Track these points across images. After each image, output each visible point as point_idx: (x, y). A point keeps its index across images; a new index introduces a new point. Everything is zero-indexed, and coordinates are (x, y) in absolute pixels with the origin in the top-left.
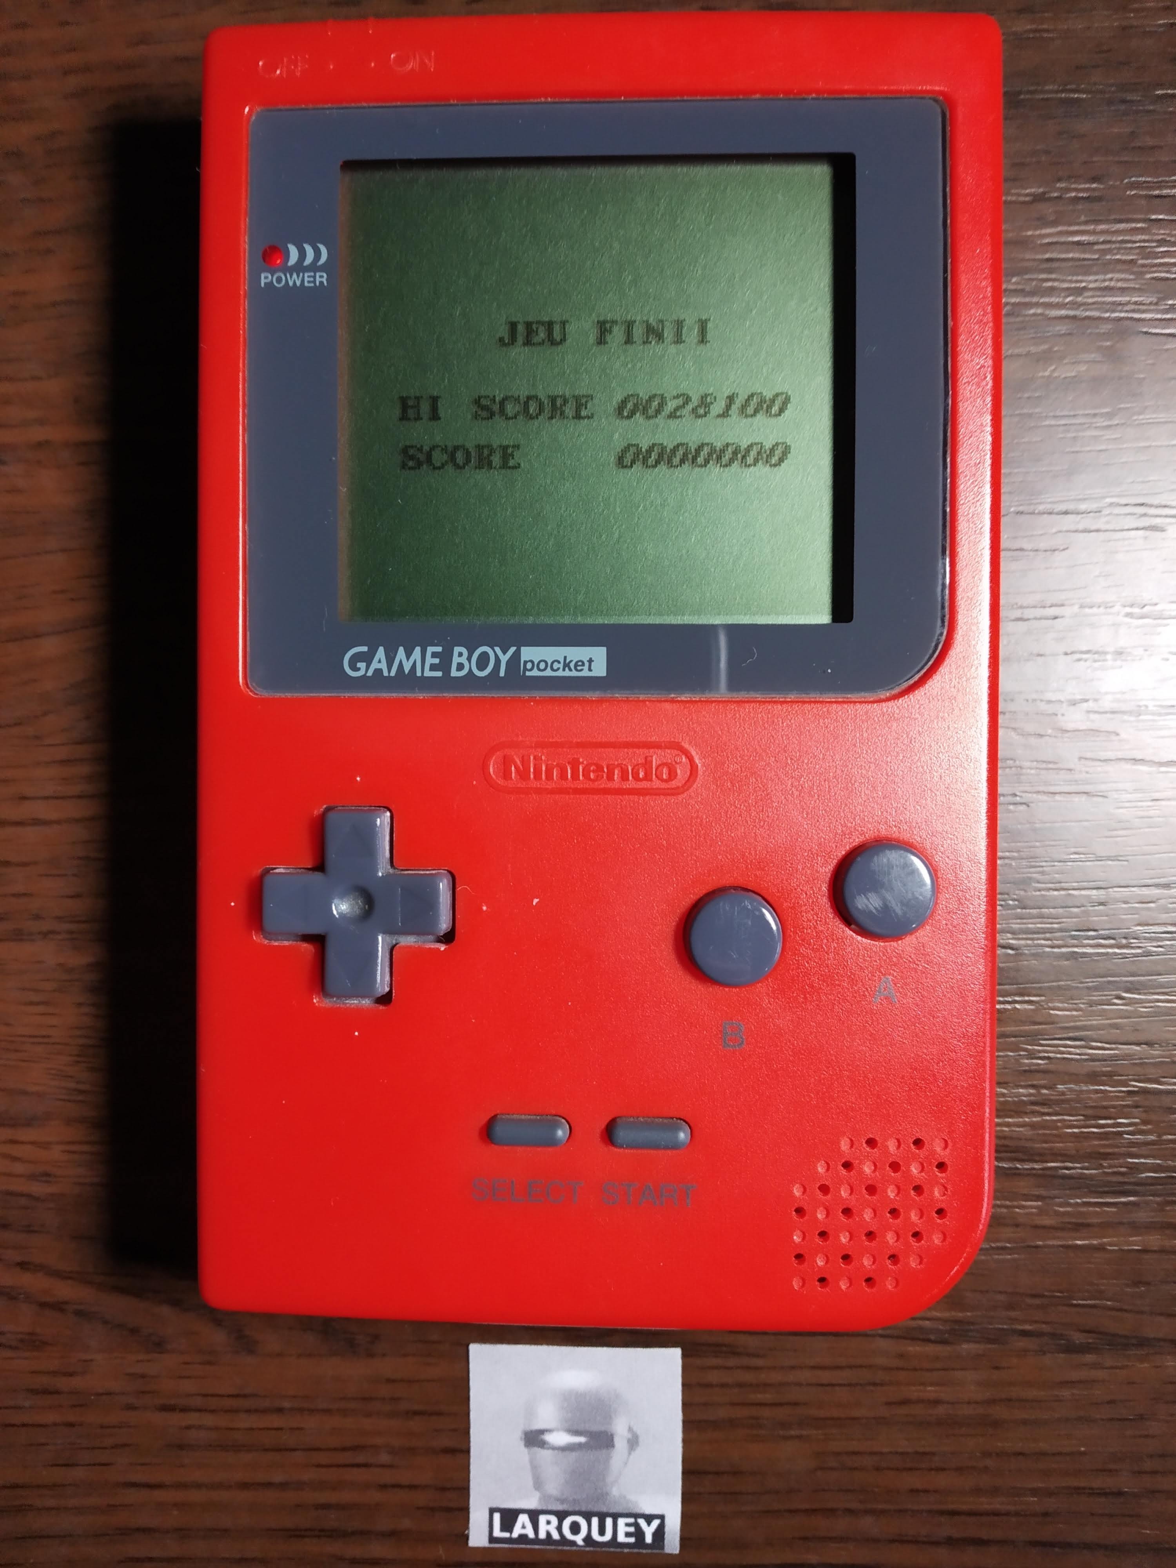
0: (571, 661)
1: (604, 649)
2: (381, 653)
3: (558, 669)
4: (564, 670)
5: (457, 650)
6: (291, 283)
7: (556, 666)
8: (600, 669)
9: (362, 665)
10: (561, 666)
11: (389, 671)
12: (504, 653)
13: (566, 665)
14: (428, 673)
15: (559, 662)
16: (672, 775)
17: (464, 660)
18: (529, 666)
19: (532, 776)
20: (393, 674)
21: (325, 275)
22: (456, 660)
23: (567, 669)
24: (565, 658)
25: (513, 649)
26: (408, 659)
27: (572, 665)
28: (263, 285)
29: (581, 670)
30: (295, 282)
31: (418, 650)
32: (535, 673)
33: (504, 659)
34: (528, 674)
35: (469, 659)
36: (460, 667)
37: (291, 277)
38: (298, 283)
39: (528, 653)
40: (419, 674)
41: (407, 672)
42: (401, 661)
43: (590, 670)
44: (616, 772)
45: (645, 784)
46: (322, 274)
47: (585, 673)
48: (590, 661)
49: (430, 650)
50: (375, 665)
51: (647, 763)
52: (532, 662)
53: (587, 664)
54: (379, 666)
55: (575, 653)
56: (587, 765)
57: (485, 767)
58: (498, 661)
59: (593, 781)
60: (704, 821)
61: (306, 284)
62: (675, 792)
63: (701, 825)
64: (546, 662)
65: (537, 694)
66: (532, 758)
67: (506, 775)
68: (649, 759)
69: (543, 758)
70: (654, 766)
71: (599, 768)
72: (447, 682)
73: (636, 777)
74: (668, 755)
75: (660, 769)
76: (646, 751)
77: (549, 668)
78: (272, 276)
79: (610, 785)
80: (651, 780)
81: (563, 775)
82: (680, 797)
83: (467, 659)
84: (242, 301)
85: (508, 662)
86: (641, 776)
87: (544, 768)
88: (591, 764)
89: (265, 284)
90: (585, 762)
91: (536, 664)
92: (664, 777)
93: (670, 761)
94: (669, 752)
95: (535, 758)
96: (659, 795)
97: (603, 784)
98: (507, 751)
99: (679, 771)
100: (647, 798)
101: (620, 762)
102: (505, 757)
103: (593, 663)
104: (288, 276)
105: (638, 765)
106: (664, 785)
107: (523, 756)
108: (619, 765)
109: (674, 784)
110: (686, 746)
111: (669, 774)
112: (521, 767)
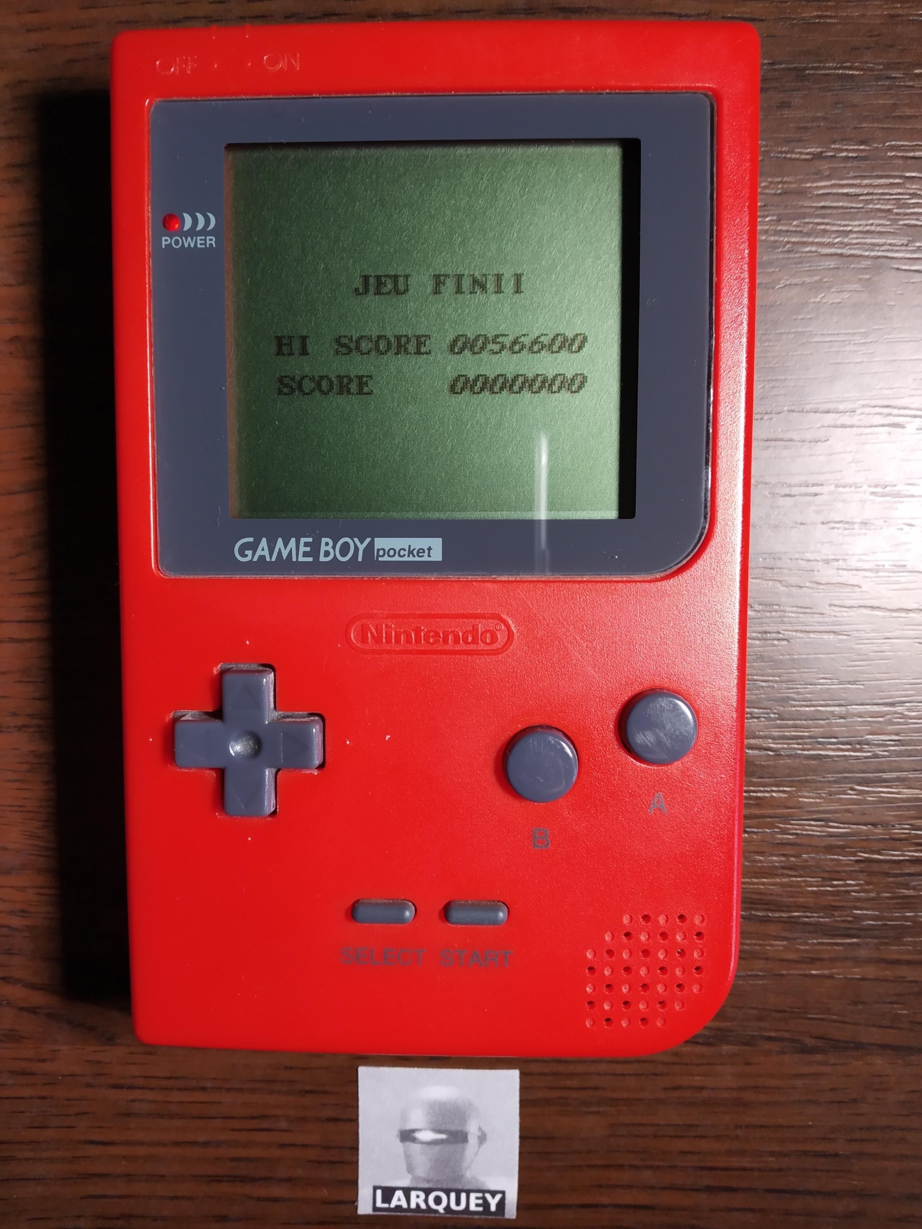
0: (414, 549)
1: (441, 539)
2: (264, 542)
3: (404, 555)
4: (409, 556)
5: (324, 540)
6: (186, 245)
7: (402, 553)
8: (437, 556)
9: (249, 553)
10: (406, 553)
11: (271, 557)
12: (362, 543)
13: (411, 552)
14: (301, 559)
15: (405, 550)
16: (494, 639)
17: (329, 548)
18: (381, 553)
19: (384, 641)
20: (274, 559)
21: (213, 238)
22: (323, 548)
23: (411, 555)
24: (410, 546)
25: (368, 540)
26: (285, 548)
27: (415, 552)
28: (163, 247)
29: (423, 556)
30: (189, 244)
31: (293, 540)
32: (386, 558)
33: (362, 547)
34: (380, 559)
35: (334, 547)
36: (327, 554)
37: (186, 241)
38: (192, 245)
39: (380, 543)
40: (294, 559)
41: (284, 558)
42: (280, 550)
43: (429, 556)
44: (450, 637)
45: (472, 647)
46: (211, 237)
47: (425, 558)
48: (430, 549)
49: (303, 540)
50: (259, 552)
51: (475, 629)
52: (384, 550)
53: (427, 551)
54: (262, 553)
55: (417, 543)
56: (427, 632)
57: (347, 634)
58: (356, 549)
59: (432, 644)
60: (519, 675)
61: (199, 246)
62: (497, 652)
63: (516, 678)
64: (394, 550)
65: (388, 576)
66: (384, 626)
67: (364, 640)
68: (475, 627)
69: (393, 626)
70: (480, 632)
71: (437, 634)
72: (316, 566)
73: (466, 641)
74: (491, 624)
75: (485, 634)
76: (473, 620)
77: (397, 554)
78: (171, 240)
79: (445, 647)
80: (477, 643)
81: (408, 640)
82: (500, 657)
83: (332, 547)
84: (147, 260)
85: (363, 550)
86: (469, 640)
87: (393, 634)
88: (431, 631)
89: (165, 245)
90: (426, 630)
91: (387, 551)
92: (488, 641)
93: (492, 628)
94: (491, 621)
95: (387, 626)
96: (483, 655)
97: (440, 647)
98: (365, 621)
99: (499, 636)
100: (475, 656)
101: (453, 629)
102: (362, 625)
103: (431, 551)
104: (184, 238)
105: (467, 631)
106: (487, 648)
107: (377, 626)
108: (452, 632)
109: (495, 646)
110: (504, 616)
111: (492, 638)
112: (376, 634)
